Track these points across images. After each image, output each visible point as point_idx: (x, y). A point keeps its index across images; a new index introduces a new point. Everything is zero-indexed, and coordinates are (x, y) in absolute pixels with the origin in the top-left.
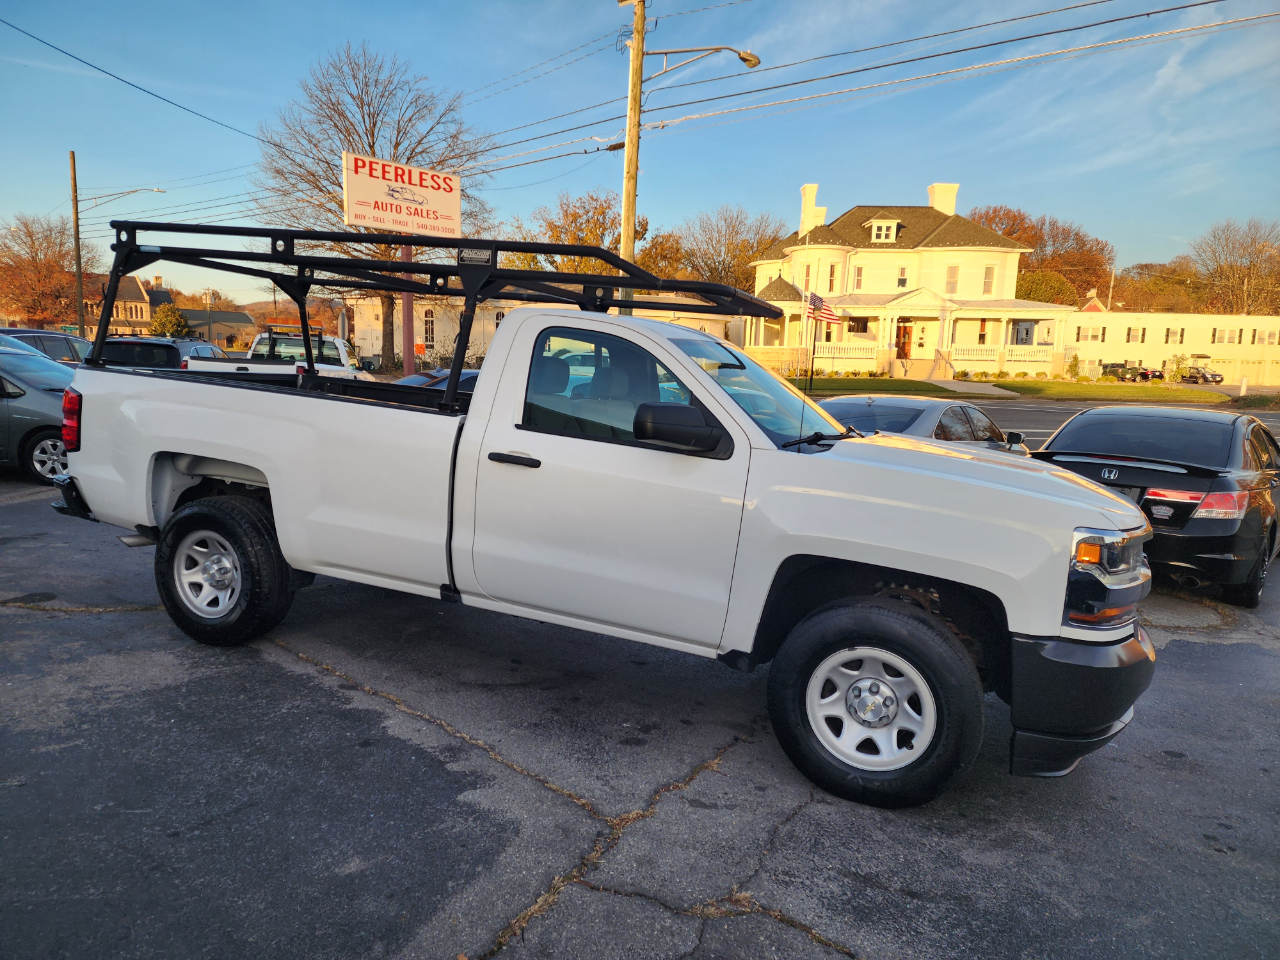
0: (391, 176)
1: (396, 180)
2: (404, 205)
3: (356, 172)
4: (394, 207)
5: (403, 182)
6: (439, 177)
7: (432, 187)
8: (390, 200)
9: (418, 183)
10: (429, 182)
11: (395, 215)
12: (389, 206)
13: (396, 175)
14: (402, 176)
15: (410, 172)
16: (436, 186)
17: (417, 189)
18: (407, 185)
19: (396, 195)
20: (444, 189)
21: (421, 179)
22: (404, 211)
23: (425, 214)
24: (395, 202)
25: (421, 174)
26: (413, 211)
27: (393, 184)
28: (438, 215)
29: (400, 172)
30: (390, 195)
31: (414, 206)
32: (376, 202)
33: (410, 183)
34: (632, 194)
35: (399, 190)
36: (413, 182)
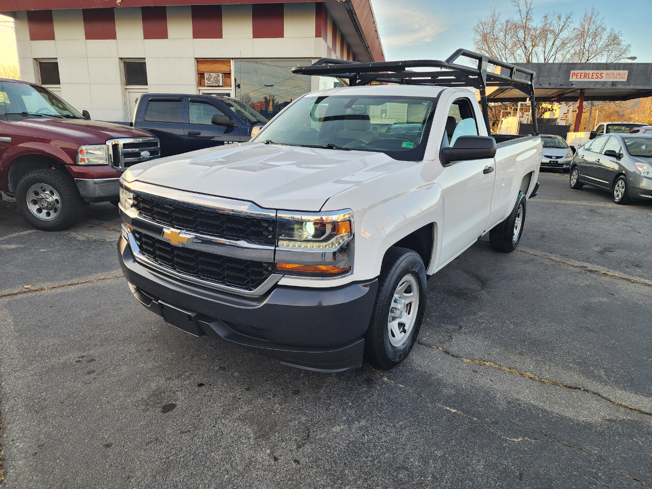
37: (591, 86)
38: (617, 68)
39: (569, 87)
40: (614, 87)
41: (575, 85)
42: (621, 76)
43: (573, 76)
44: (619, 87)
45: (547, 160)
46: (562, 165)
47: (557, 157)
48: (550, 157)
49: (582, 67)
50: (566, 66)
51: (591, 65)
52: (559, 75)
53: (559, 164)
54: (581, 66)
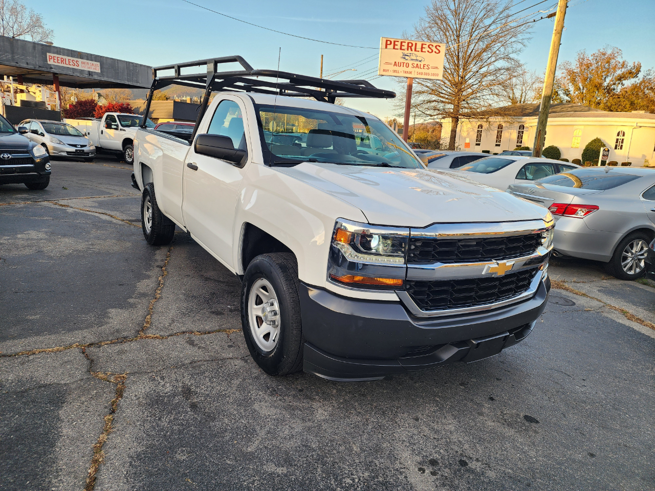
0: (405, 47)
1: (408, 49)
2: (410, 62)
3: (386, 47)
4: (405, 64)
5: (412, 50)
6: (432, 46)
7: (428, 51)
8: (403, 60)
9: (420, 50)
10: (426, 49)
11: (405, 69)
12: (402, 64)
13: (408, 46)
14: (411, 47)
15: (416, 44)
16: (430, 51)
17: (420, 54)
18: (414, 52)
19: (407, 57)
20: (435, 52)
21: (422, 48)
22: (410, 65)
23: (422, 67)
24: (406, 62)
25: (422, 44)
26: (415, 66)
27: (406, 52)
28: (430, 67)
29: (410, 45)
30: (403, 58)
31: (416, 63)
32: (395, 62)
33: (415, 50)
34: (557, 43)
35: (409, 54)
36: (417, 50)
37: (70, 73)
38: (89, 59)
39: (49, 70)
40: (91, 77)
41: (54, 69)
42: (95, 67)
43: (50, 59)
44: (96, 77)
45: (73, 149)
46: (88, 154)
47: (82, 146)
48: (75, 146)
49: (57, 52)
50: (41, 47)
51: (66, 51)
52: (35, 55)
53: (85, 153)
54: (56, 50)
